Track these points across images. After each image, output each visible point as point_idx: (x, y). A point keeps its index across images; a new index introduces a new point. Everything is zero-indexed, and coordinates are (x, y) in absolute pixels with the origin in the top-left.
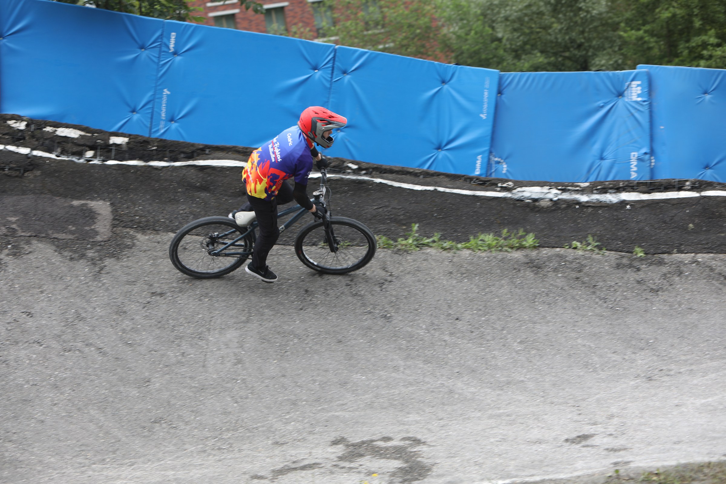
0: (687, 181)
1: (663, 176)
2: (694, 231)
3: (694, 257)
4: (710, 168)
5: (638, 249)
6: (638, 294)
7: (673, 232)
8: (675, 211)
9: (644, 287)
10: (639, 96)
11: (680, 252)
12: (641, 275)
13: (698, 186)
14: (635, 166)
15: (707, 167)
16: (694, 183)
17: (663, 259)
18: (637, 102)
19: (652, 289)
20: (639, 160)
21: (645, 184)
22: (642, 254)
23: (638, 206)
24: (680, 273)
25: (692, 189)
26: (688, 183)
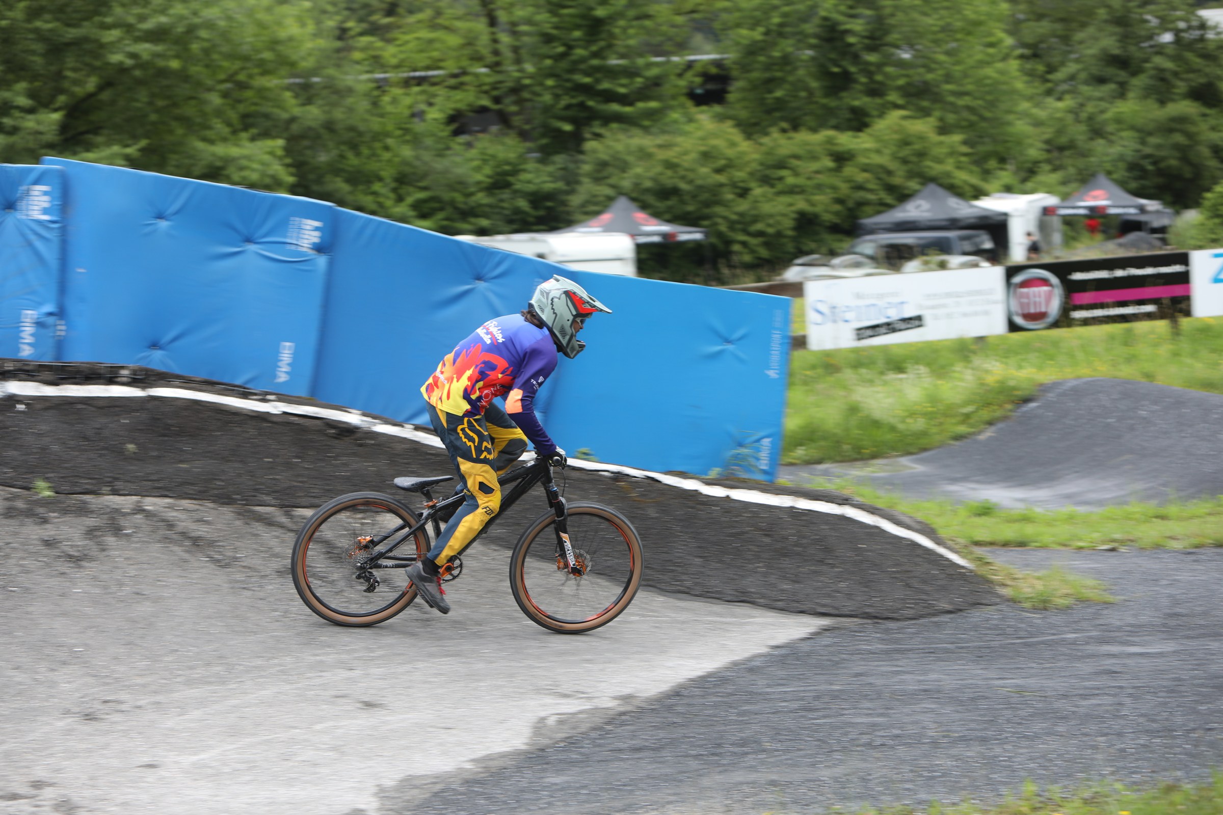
0: (122, 368)
1: (79, 356)
2: (135, 458)
3: (139, 502)
4: (161, 348)
5: (41, 484)
6: (48, 565)
7: (101, 456)
8: (103, 420)
9: (56, 552)
10: (45, 211)
11: (115, 492)
12: (49, 531)
13: (141, 378)
14: (32, 335)
15: (155, 345)
16: (135, 372)
17: (85, 503)
18: (39, 222)
19: (71, 556)
20: (39, 324)
21: (49, 368)
22: (48, 493)
23: (38, 406)
24: (117, 530)
25: (133, 382)
26: (125, 372)
